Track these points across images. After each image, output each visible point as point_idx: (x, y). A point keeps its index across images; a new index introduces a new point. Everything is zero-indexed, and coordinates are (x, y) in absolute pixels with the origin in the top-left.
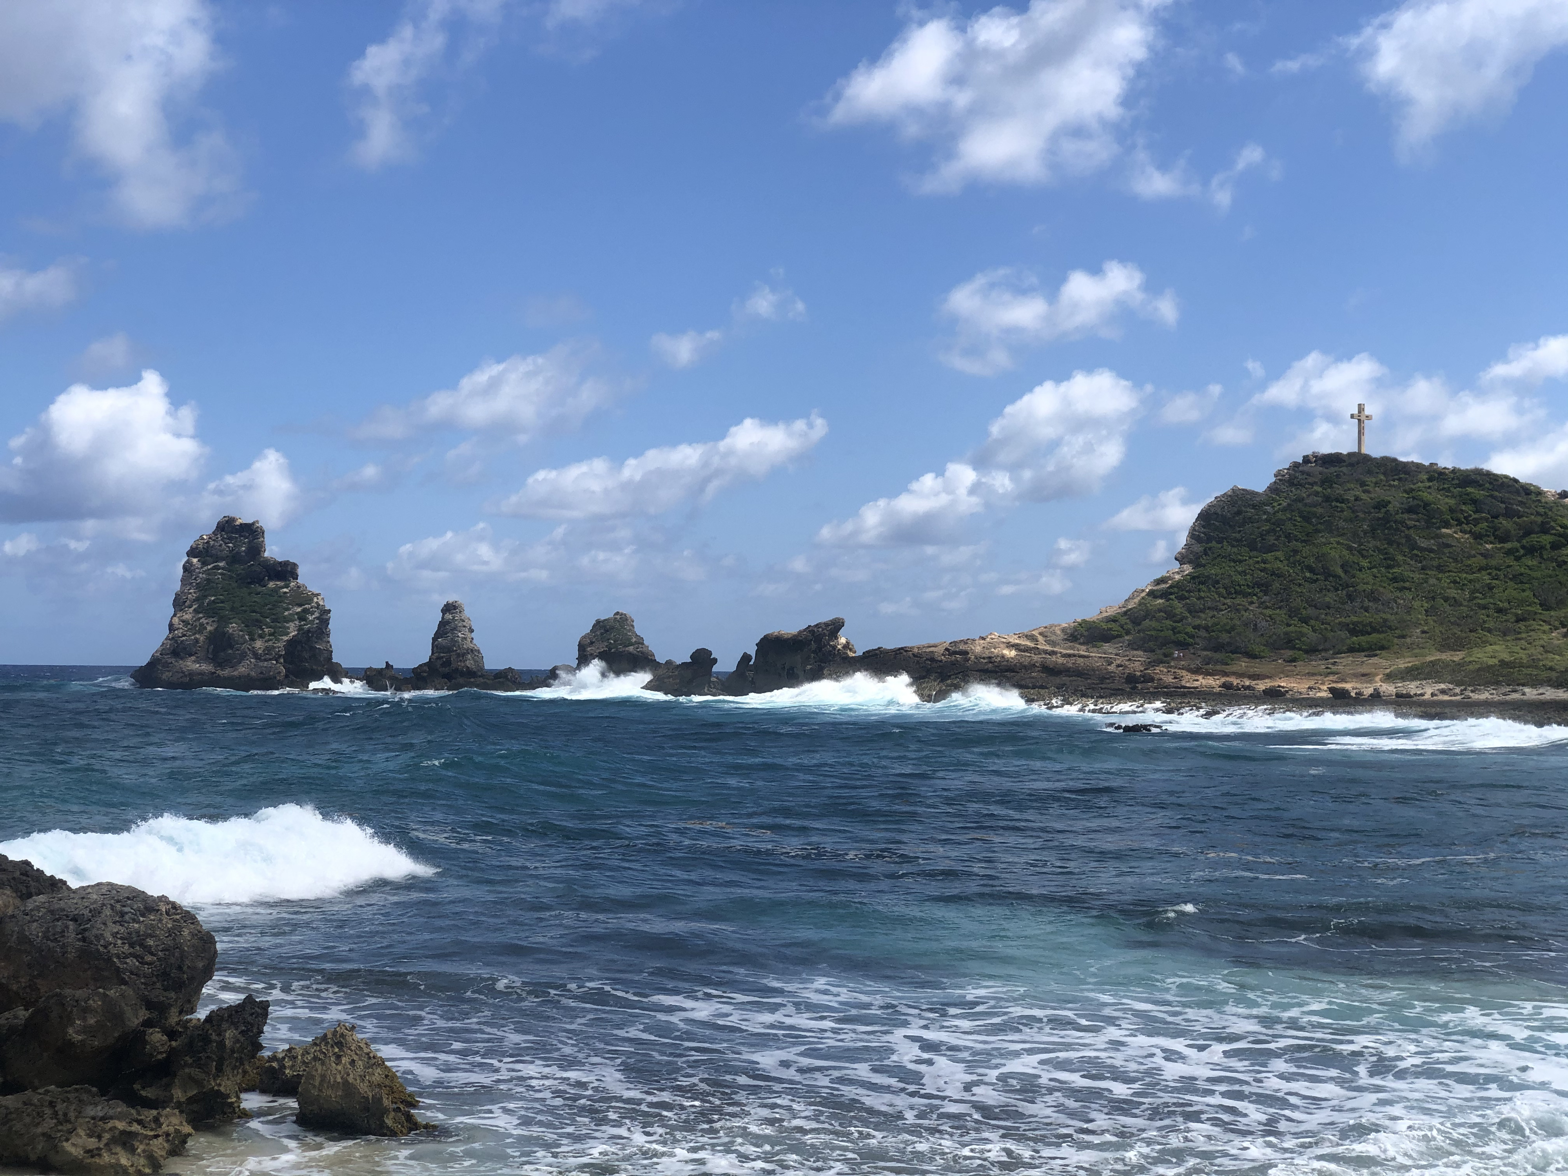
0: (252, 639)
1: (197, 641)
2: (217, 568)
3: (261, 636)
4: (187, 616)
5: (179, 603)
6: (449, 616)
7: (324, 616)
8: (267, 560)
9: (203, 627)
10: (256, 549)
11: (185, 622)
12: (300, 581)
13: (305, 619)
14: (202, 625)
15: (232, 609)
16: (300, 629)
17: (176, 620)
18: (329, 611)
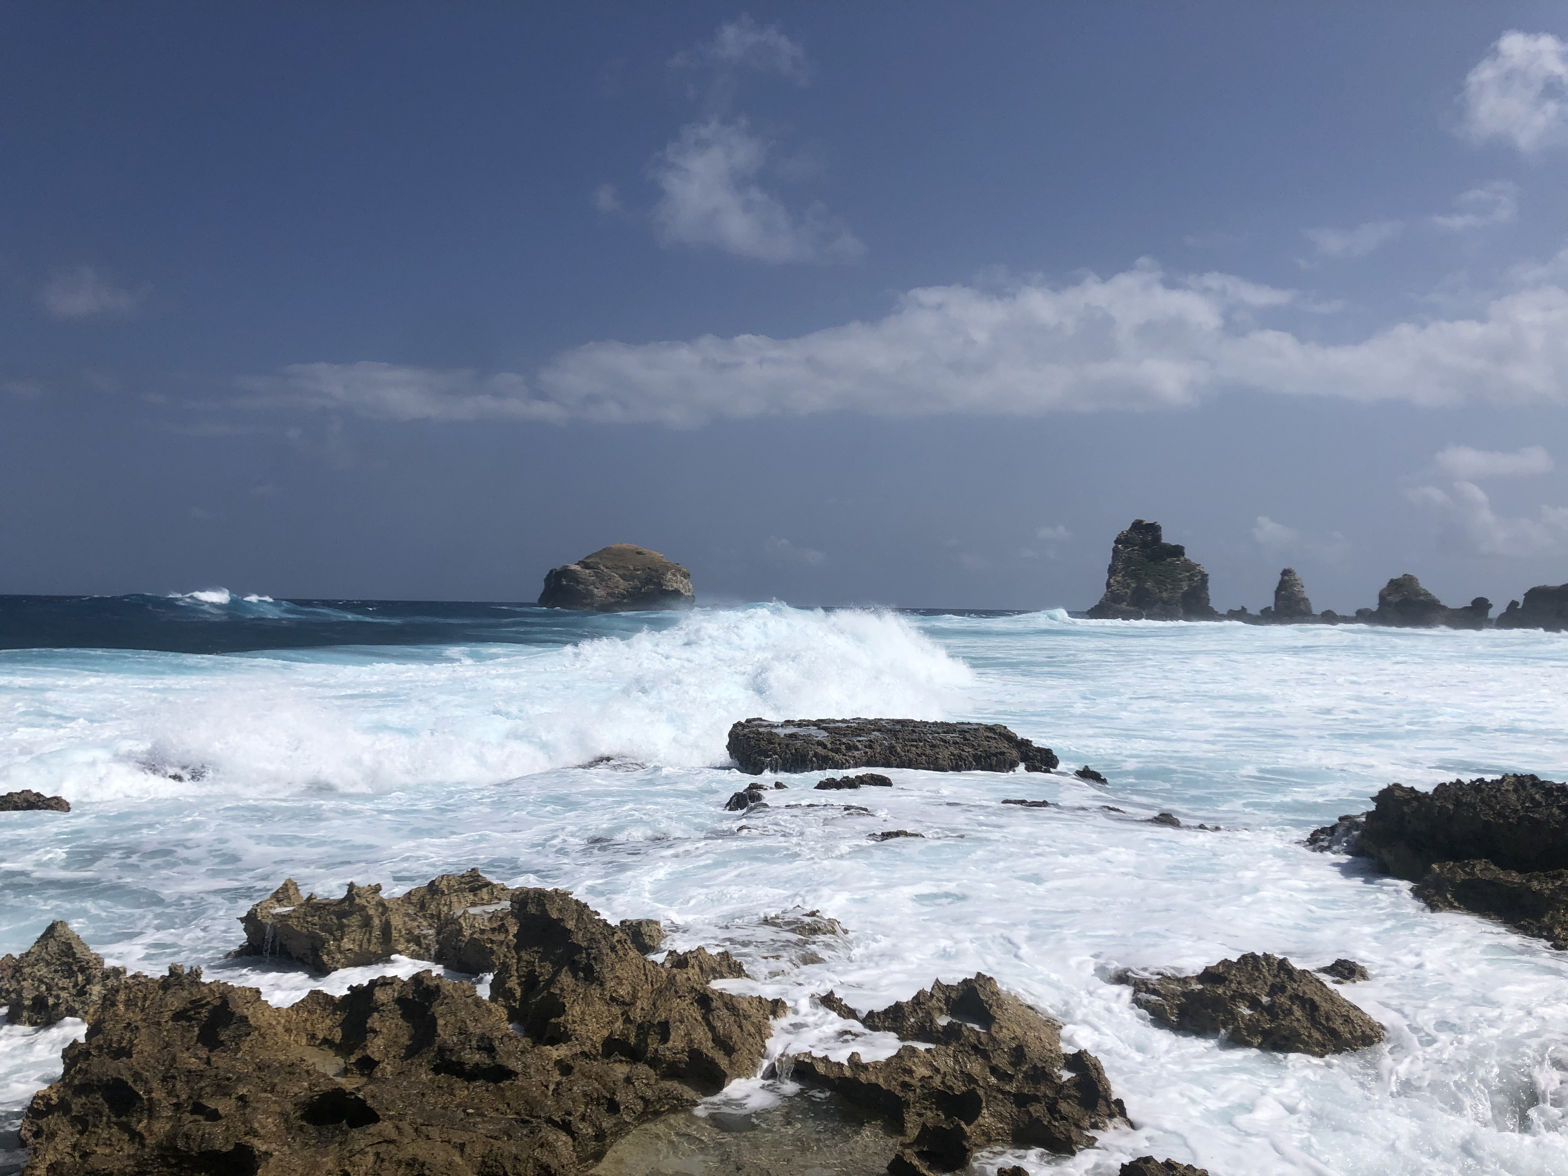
0: (1161, 592)
1: (1126, 593)
2: (1134, 550)
3: (1166, 590)
4: (1119, 579)
5: (1112, 571)
6: (1286, 578)
7: (1204, 578)
8: (1165, 545)
9: (1128, 586)
10: (1158, 538)
11: (1118, 582)
12: (1186, 556)
13: (1193, 580)
14: (1128, 583)
15: (1146, 574)
16: (1190, 586)
17: (1112, 581)
18: (1207, 575)
